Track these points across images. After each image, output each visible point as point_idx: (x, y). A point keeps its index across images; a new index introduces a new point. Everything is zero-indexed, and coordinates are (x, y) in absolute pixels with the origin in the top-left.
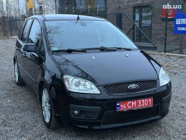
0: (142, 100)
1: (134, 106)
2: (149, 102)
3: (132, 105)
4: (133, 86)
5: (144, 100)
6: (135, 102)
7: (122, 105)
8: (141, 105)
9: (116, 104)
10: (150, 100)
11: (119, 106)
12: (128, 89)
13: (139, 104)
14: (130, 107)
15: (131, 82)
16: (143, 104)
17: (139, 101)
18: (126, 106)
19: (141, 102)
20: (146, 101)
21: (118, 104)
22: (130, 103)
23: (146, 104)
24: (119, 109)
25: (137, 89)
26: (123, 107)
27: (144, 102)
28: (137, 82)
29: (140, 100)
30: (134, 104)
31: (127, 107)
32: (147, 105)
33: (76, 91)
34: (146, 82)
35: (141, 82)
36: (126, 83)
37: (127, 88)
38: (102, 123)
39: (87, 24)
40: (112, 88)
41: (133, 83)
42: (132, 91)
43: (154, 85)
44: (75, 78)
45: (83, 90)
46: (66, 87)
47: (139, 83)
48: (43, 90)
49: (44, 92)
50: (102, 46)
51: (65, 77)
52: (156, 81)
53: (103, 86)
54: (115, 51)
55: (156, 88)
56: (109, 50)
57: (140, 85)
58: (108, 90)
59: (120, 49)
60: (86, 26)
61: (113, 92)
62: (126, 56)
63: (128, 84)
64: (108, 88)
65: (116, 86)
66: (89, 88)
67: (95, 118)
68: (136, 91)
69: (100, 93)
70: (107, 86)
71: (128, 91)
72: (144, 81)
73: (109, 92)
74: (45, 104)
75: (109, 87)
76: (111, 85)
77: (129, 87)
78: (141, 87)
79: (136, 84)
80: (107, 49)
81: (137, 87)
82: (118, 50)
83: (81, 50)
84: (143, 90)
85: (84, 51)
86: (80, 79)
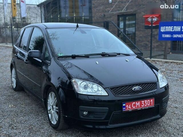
0: (145, 101)
1: (138, 106)
2: (151, 102)
3: (136, 105)
4: (137, 88)
5: (146, 101)
6: (139, 102)
7: (127, 106)
8: (144, 105)
9: (122, 105)
10: (152, 100)
11: (125, 107)
12: (133, 91)
13: (143, 105)
14: (135, 107)
15: (135, 84)
16: (146, 104)
17: (142, 102)
18: (131, 106)
19: (144, 103)
20: (149, 101)
21: (124, 105)
22: (135, 103)
23: (149, 104)
24: (125, 110)
25: (140, 91)
26: (129, 107)
27: (147, 102)
28: (140, 84)
29: (143, 100)
30: (138, 105)
31: (132, 108)
32: (149, 106)
33: (84, 93)
34: (148, 84)
35: (143, 84)
36: (130, 85)
37: (131, 89)
38: (110, 123)
39: (86, 32)
40: (118, 90)
41: (136, 85)
42: (136, 93)
43: (155, 87)
44: (84, 81)
45: (90, 92)
46: (75, 90)
47: (142, 85)
48: (49, 94)
49: (50, 95)
50: (103, 52)
51: (73, 81)
52: (156, 83)
53: (110, 88)
54: (116, 56)
55: (156, 90)
56: (110, 55)
57: (143, 87)
58: (115, 92)
59: (119, 54)
60: (85, 33)
61: (119, 94)
62: (126, 61)
63: (132, 86)
64: (114, 90)
65: (121, 88)
66: (96, 90)
67: (103, 118)
68: (139, 92)
69: (107, 95)
70: (113, 88)
71: (132, 93)
72: (146, 83)
73: (115, 94)
74: (51, 107)
75: (116, 89)
76: (117, 88)
77: (133, 89)
78: (143, 89)
79: (139, 86)
80: (108, 55)
81: (140, 89)
82: (118, 55)
83: (84, 55)
84: (145, 91)
85: (87, 56)
86: (88, 82)
